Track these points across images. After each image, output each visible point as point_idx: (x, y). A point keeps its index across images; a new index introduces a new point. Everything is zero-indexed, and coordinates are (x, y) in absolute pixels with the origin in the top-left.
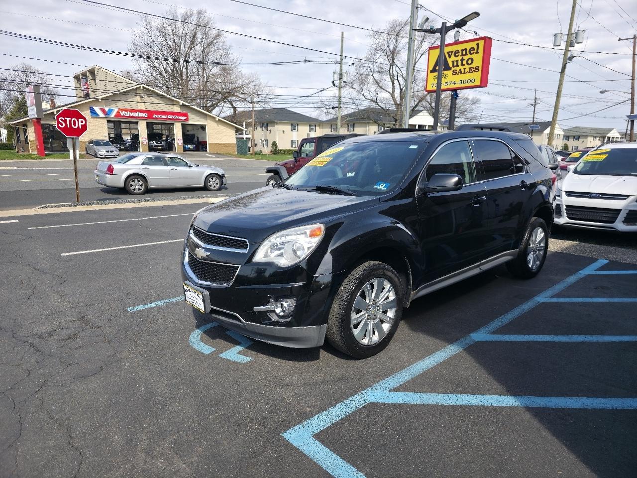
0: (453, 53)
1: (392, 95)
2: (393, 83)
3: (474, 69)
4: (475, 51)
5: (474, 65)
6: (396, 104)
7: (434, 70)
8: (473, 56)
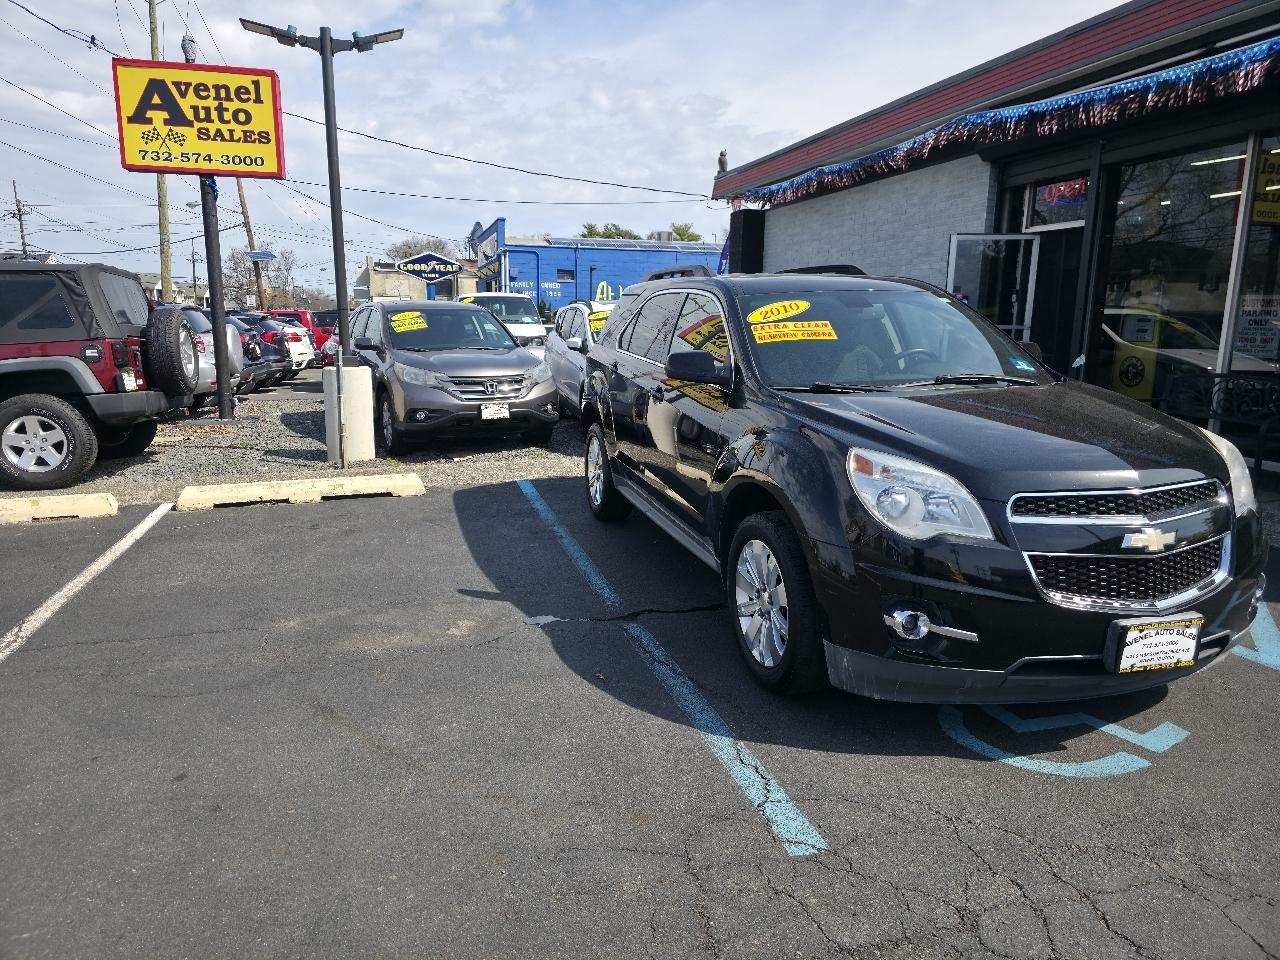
0: (191, 89)
3: (256, 137)
4: (253, 96)
5: (254, 127)
7: (139, 117)
8: (250, 106)
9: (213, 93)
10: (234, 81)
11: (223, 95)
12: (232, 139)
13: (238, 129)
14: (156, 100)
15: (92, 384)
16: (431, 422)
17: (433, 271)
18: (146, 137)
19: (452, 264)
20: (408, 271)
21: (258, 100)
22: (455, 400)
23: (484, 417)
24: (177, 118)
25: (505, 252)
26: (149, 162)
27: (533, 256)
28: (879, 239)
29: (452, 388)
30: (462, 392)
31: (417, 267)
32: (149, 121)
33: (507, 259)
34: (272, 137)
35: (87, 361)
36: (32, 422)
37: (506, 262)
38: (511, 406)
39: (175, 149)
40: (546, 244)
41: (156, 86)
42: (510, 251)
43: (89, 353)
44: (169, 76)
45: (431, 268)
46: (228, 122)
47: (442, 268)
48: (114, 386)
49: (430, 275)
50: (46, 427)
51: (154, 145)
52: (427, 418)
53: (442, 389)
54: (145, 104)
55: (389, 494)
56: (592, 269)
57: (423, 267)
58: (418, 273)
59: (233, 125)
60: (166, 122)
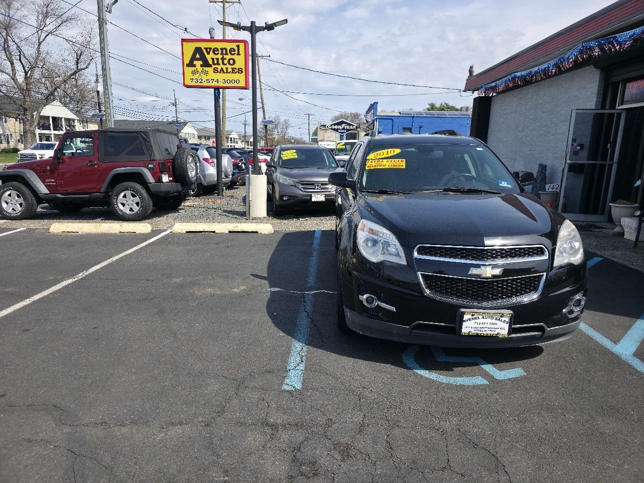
0: (212, 50)
1: (14, 79)
2: (12, 64)
3: (237, 70)
4: (236, 52)
5: (236, 66)
6: (21, 90)
7: (191, 64)
8: (235, 57)
9: (220, 52)
10: (229, 46)
11: (224, 52)
12: (227, 72)
13: (230, 67)
14: (198, 56)
15: (151, 179)
16: (289, 201)
17: (344, 129)
18: (193, 73)
19: (353, 125)
20: (332, 129)
21: (239, 54)
22: (300, 192)
23: (313, 200)
24: (206, 64)
25: (377, 119)
26: (194, 84)
27: (390, 121)
28: (543, 112)
29: (301, 186)
30: (303, 188)
31: (336, 127)
32: (194, 66)
33: (377, 122)
34: (244, 70)
35: (150, 169)
36: (128, 193)
37: (377, 124)
38: (326, 195)
39: (204, 77)
40: (399, 115)
41: (198, 50)
42: (379, 119)
43: (150, 166)
44: (203, 45)
45: (343, 127)
46: (226, 64)
47: (348, 127)
48: (159, 180)
49: (342, 131)
50: (134, 196)
51: (196, 76)
52: (288, 200)
53: (295, 186)
54: (193, 58)
55: (257, 232)
56: (420, 127)
57: (340, 127)
58: (337, 130)
59: (228, 66)
60: (202, 66)
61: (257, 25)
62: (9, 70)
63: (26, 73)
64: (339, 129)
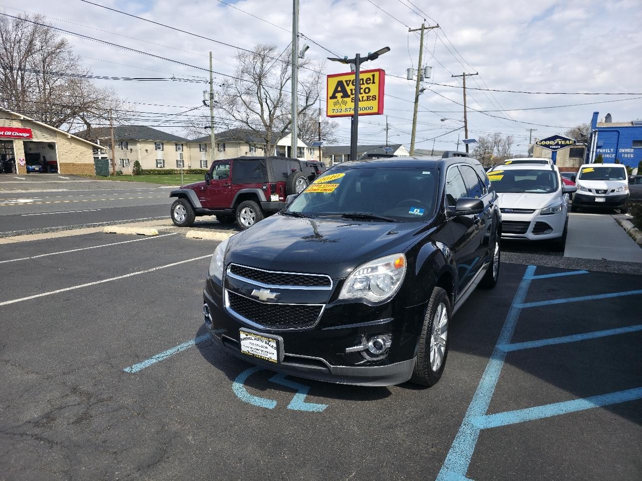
0: (351, 82)
1: (262, 116)
2: (262, 105)
3: (371, 98)
4: (372, 81)
5: (371, 94)
6: (266, 125)
7: (334, 97)
8: (370, 86)
10: (365, 76)
11: (361, 83)
12: (363, 101)
13: (365, 96)
14: (339, 89)
15: (263, 198)
17: (557, 144)
18: (335, 104)
19: (569, 140)
20: (542, 145)
21: (374, 83)
25: (595, 132)
26: (335, 114)
27: (615, 133)
31: (548, 143)
32: (336, 98)
33: (597, 136)
34: (377, 97)
35: (264, 190)
39: (344, 107)
40: (630, 125)
41: (340, 83)
42: (599, 131)
43: (264, 187)
44: (344, 79)
45: (556, 143)
46: (362, 94)
47: (563, 143)
48: (269, 199)
49: (554, 147)
50: (251, 212)
51: (337, 107)
54: (336, 91)
57: (551, 142)
58: (548, 146)
59: (364, 95)
60: (342, 97)
61: (361, 56)
62: (259, 111)
63: (270, 112)
64: (551, 145)
